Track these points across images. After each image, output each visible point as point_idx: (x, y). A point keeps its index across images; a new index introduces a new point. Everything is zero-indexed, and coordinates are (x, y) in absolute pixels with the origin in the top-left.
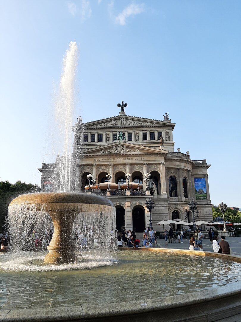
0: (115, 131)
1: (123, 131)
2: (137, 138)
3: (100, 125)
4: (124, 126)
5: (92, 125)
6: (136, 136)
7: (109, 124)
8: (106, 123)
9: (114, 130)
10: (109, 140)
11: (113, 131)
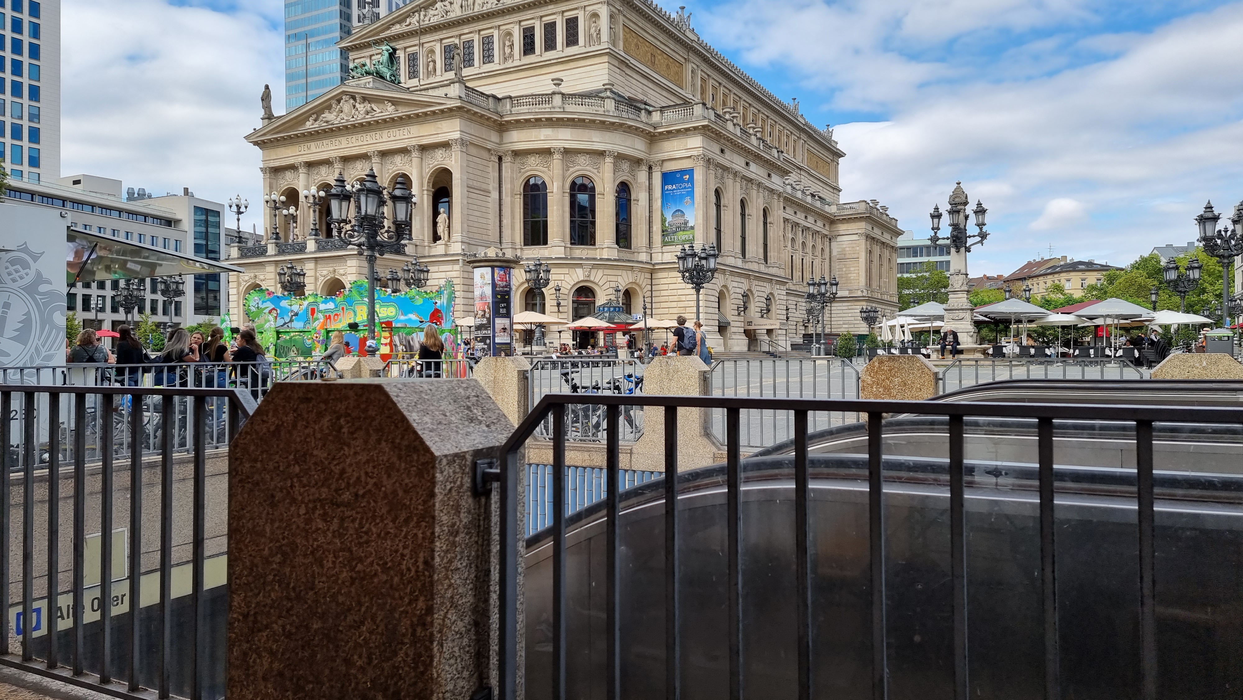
0: (452, 37)
1: (466, 31)
2: (506, 48)
3: (407, 23)
4: (469, 12)
5: (388, 28)
6: (504, 44)
7: (431, 12)
8: (422, 13)
9: (444, 32)
10: (435, 69)
11: (442, 37)
